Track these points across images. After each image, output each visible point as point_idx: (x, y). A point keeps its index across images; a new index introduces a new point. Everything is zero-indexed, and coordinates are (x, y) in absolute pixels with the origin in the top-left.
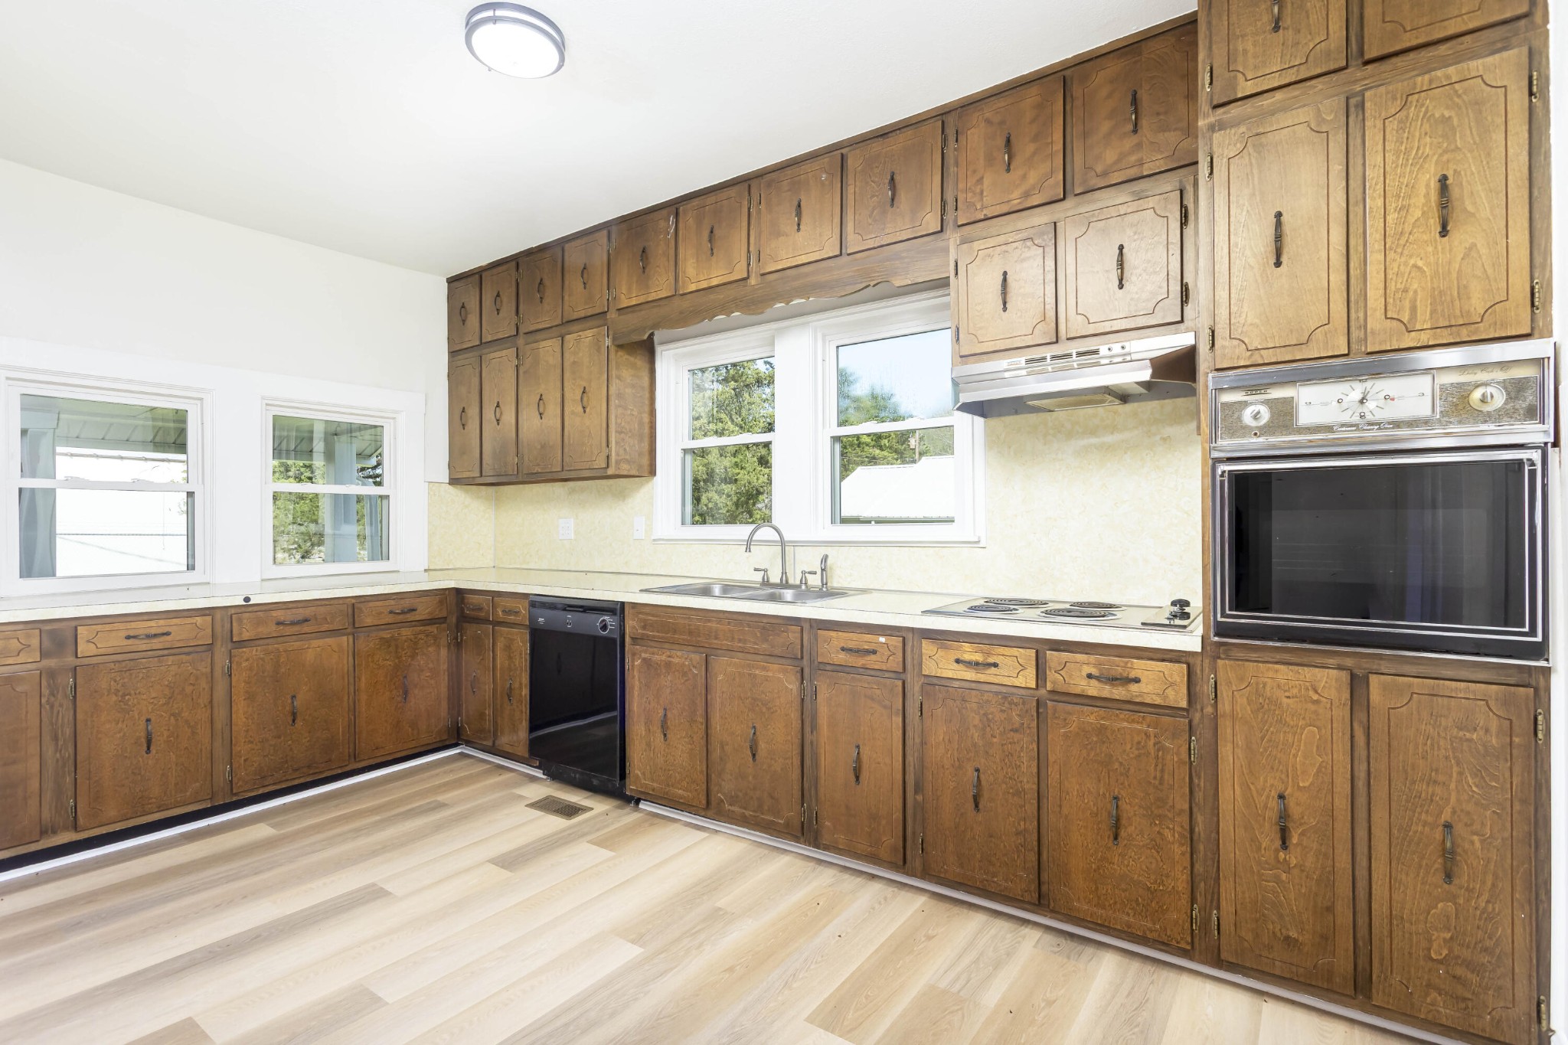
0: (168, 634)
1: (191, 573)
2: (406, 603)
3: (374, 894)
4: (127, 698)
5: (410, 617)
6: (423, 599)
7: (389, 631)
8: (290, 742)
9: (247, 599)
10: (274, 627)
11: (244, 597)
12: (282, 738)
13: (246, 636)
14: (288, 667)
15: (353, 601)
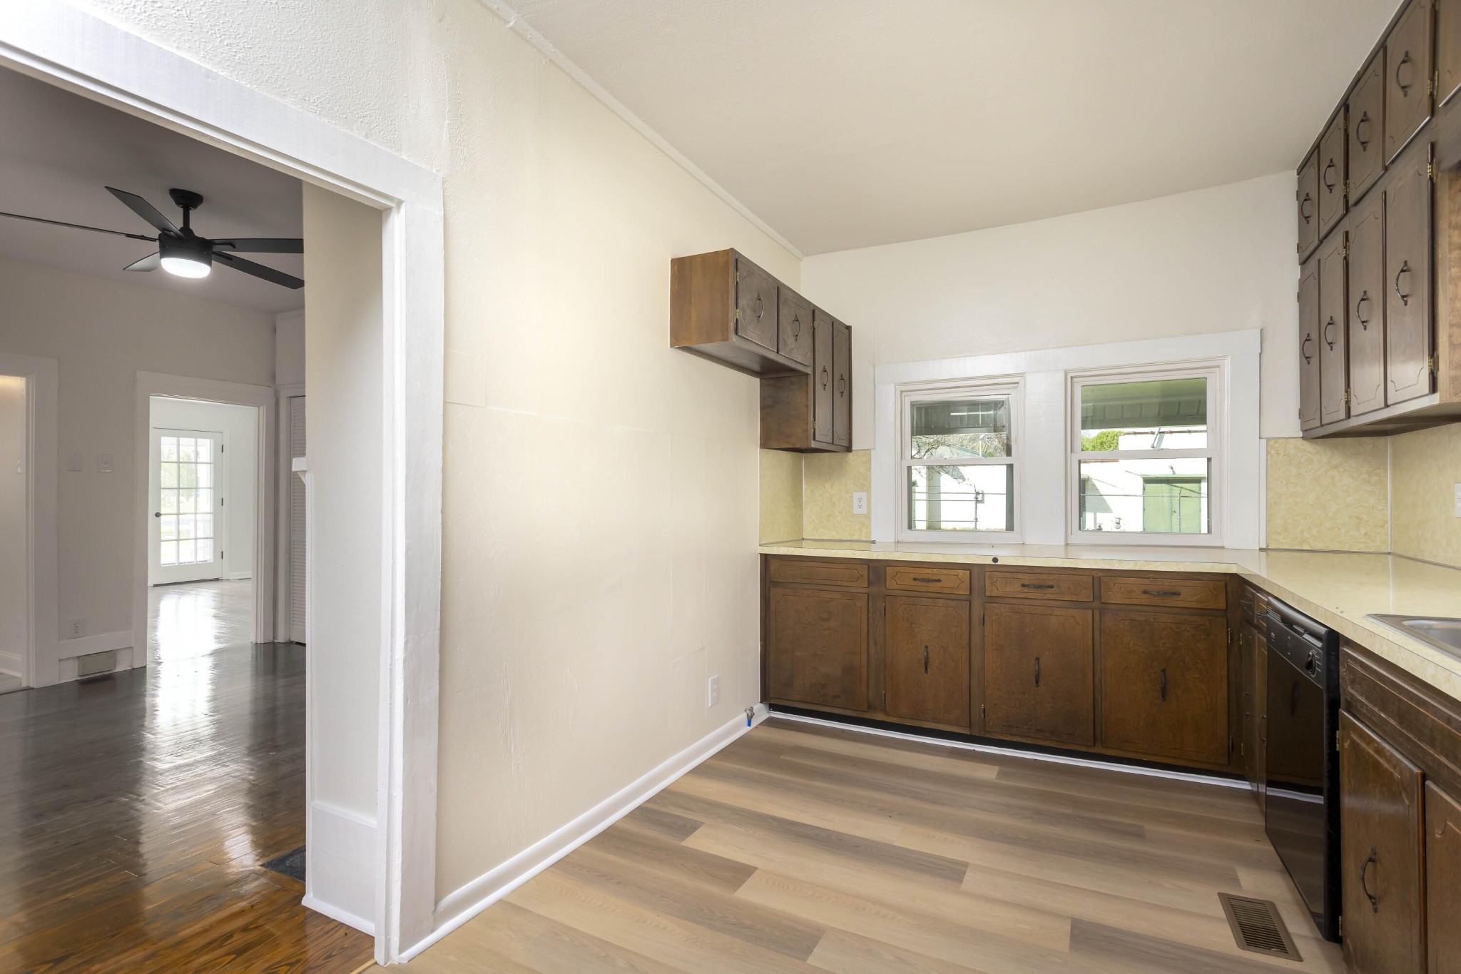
0: (939, 581)
1: (1009, 534)
2: (1167, 585)
3: (952, 872)
4: (914, 625)
5: (1171, 602)
6: (1190, 583)
7: (1143, 614)
8: (1033, 702)
9: (995, 560)
10: (1019, 588)
11: (993, 557)
12: (1027, 696)
13: (995, 593)
14: (1032, 629)
15: (1101, 574)
